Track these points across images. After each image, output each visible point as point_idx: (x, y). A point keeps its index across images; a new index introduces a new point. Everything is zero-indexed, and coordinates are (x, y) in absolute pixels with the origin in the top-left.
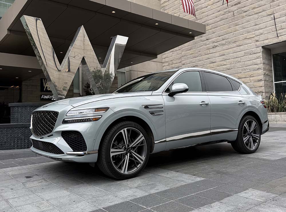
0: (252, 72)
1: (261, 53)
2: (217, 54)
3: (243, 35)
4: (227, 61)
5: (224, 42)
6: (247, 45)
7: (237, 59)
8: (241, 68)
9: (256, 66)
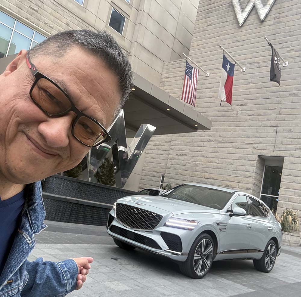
0: (242, 178)
1: (256, 162)
2: (211, 150)
3: (241, 138)
4: (220, 159)
5: (220, 139)
6: (243, 149)
7: (229, 161)
8: (232, 171)
9: (247, 173)
